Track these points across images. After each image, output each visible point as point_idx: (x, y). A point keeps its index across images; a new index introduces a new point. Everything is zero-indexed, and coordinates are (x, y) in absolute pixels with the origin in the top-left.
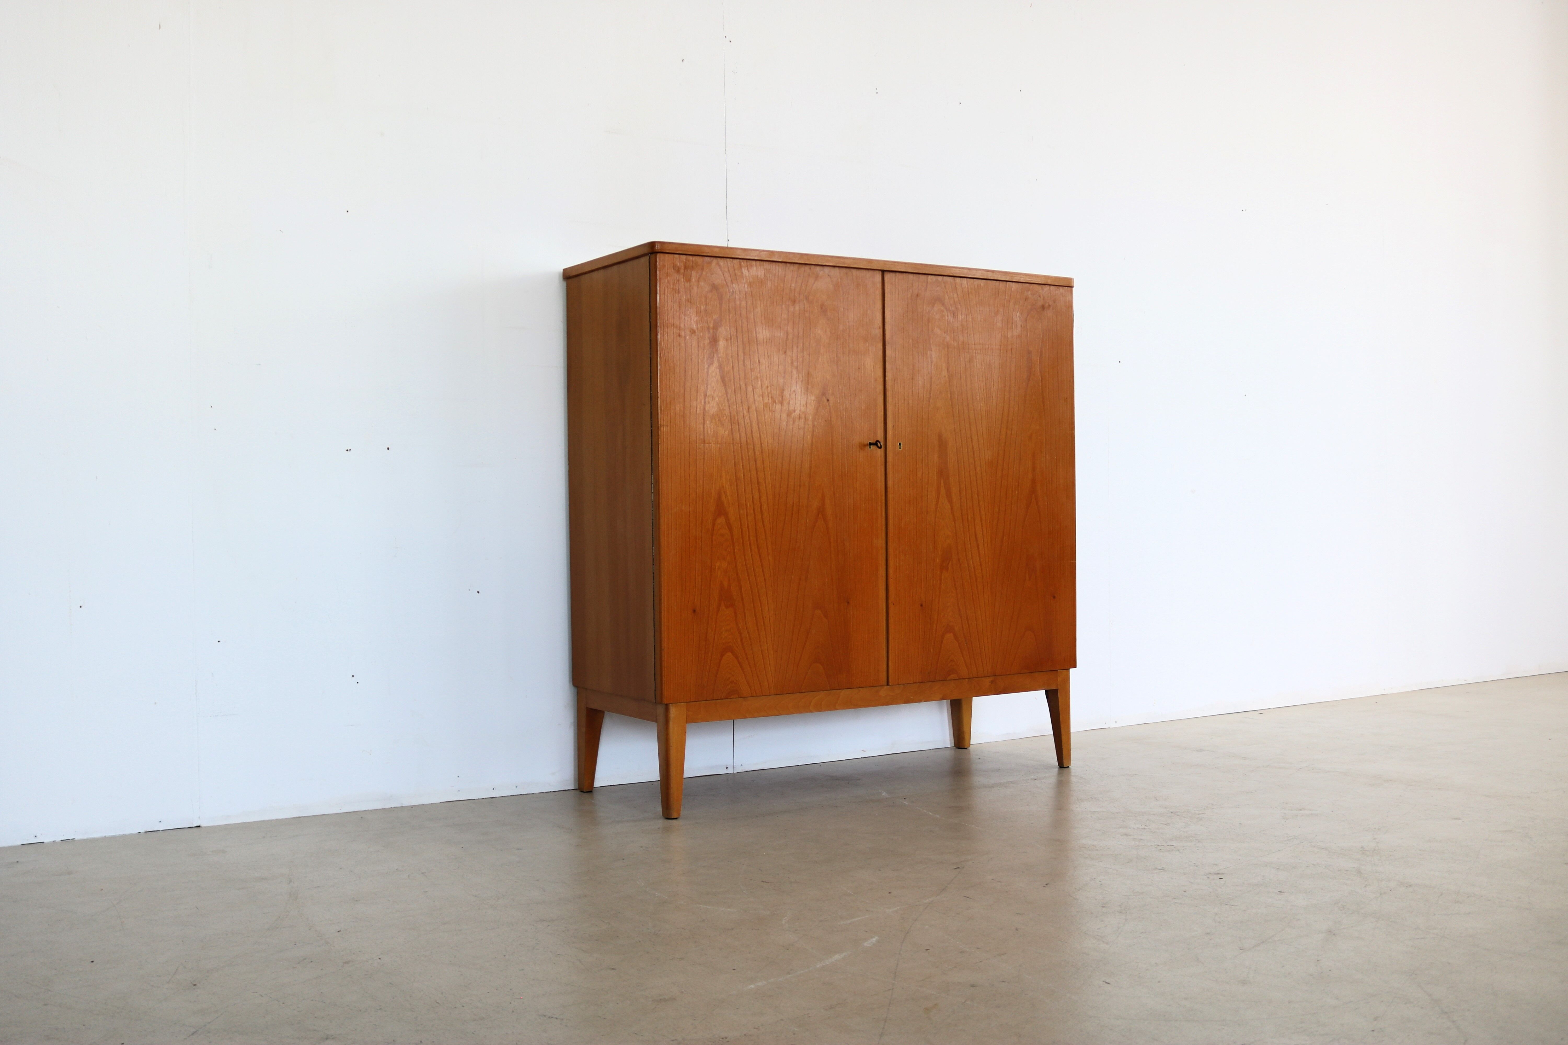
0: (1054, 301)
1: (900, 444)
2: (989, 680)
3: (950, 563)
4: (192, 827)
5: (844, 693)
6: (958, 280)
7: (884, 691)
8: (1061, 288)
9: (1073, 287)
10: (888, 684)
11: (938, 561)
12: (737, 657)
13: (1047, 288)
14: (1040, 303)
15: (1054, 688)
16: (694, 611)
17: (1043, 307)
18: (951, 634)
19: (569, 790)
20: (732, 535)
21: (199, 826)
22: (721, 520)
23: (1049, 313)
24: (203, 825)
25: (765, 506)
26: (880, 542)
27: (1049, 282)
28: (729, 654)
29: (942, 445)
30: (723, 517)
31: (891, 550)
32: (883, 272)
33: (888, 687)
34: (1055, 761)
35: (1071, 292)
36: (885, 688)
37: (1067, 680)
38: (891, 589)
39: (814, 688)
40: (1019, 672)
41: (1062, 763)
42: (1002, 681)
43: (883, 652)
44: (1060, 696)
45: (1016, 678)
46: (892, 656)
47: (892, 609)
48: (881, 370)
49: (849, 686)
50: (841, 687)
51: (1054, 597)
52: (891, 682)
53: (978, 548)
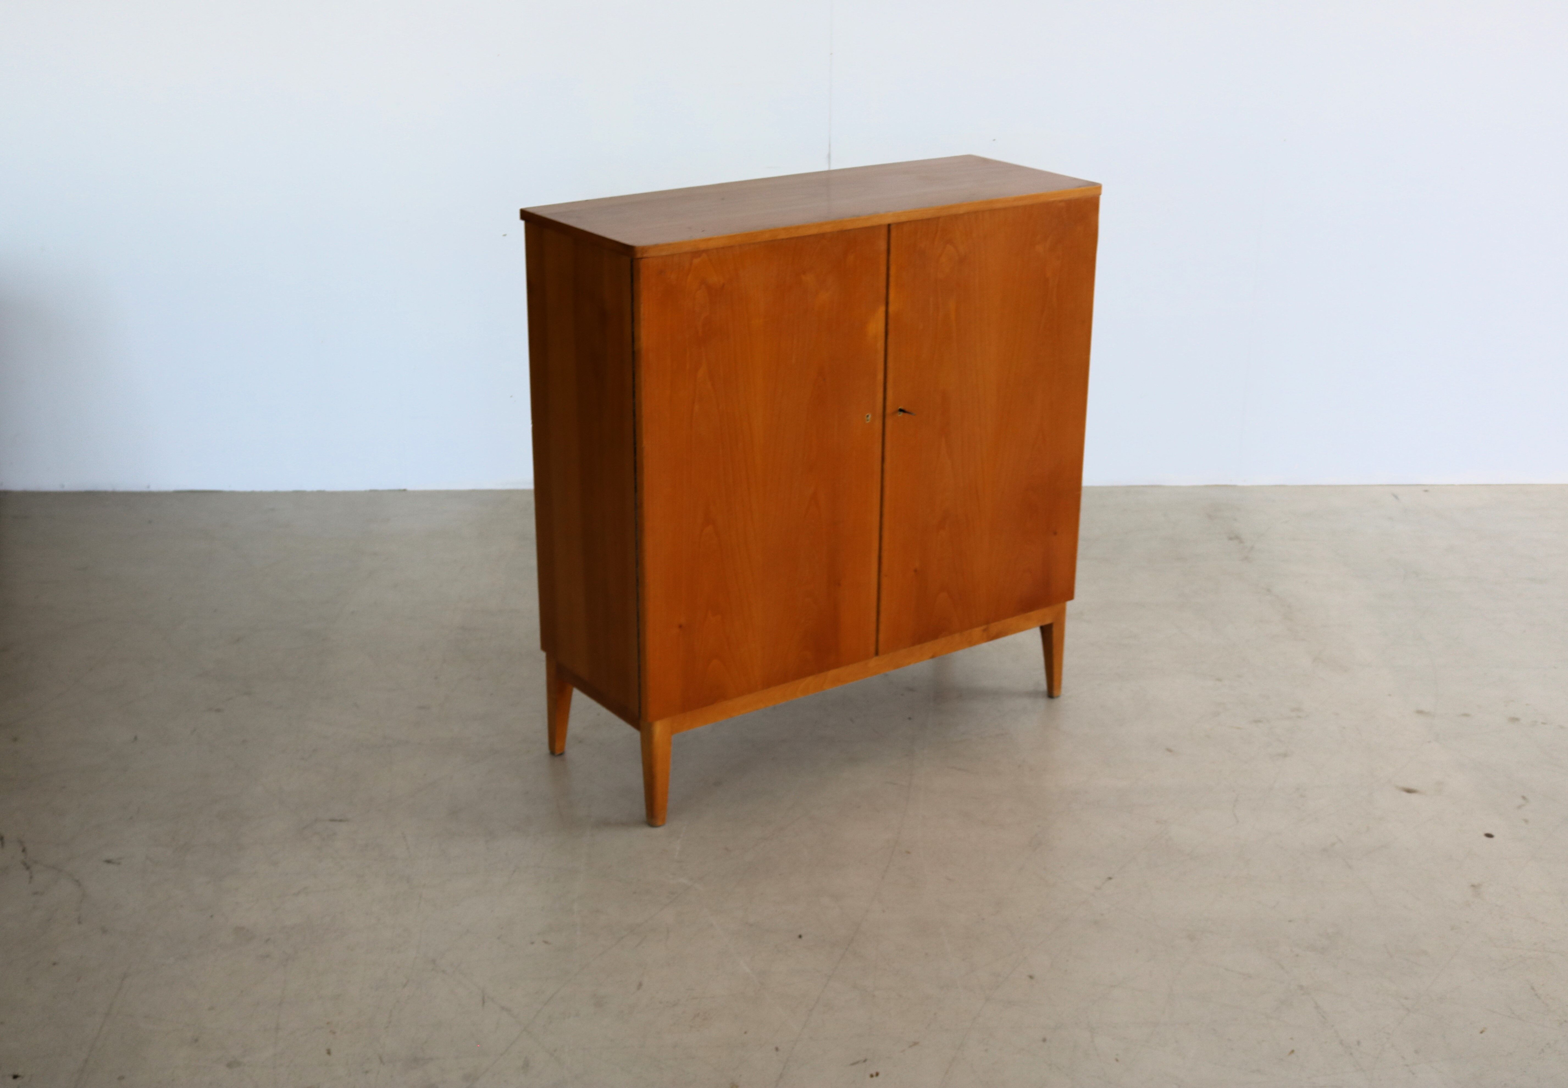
2: (981, 629)
3: (948, 522)
10: (877, 653)
11: (935, 522)
12: (723, 661)
15: (1049, 621)
16: (680, 626)
18: (946, 593)
20: (720, 541)
22: (709, 529)
26: (874, 518)
28: (715, 660)
30: (711, 526)
32: (890, 224)
33: (878, 657)
36: (876, 658)
37: (1062, 613)
38: (885, 560)
39: (801, 674)
40: (1013, 615)
41: (1052, 691)
42: (995, 627)
43: (873, 626)
44: (1055, 630)
45: (1009, 621)
46: (882, 627)
47: (885, 581)
48: (884, 334)
49: (838, 665)
50: (829, 668)
51: (1055, 533)
52: (880, 653)
53: (978, 499)
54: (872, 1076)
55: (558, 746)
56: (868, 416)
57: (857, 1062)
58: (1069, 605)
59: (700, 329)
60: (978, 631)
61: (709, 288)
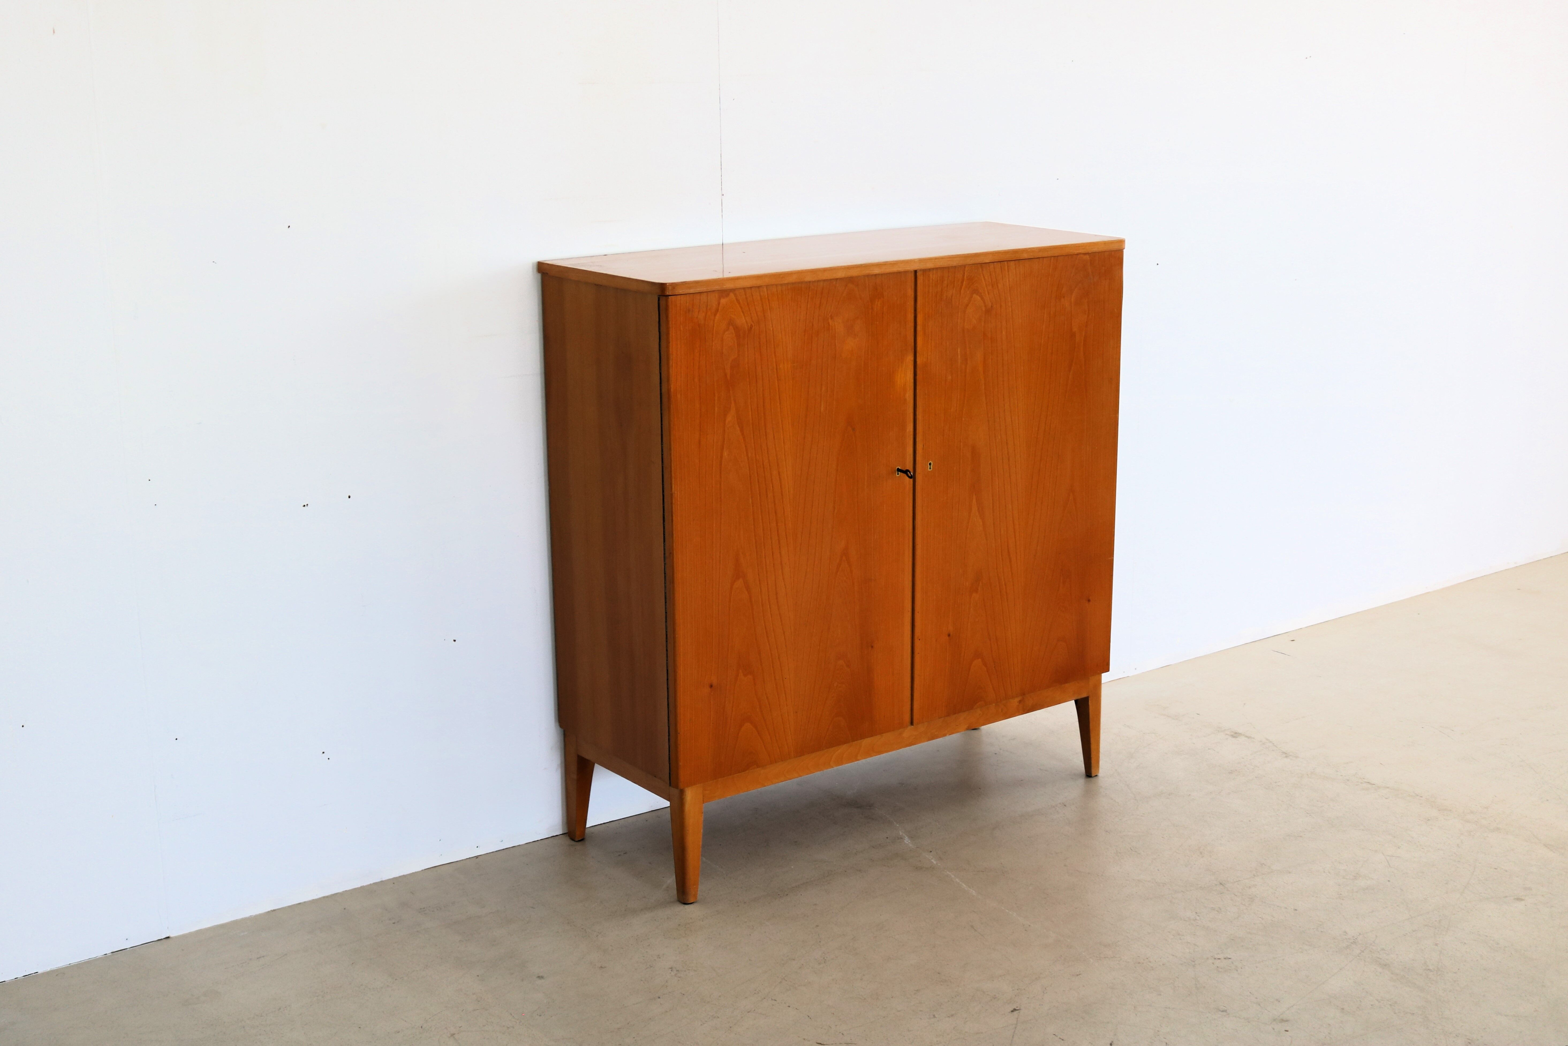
1: (930, 464)
2: (1017, 700)
3: (981, 584)
4: (161, 939)
5: (866, 742)
7: (908, 732)
8: (1111, 252)
9: (1122, 250)
10: (912, 723)
11: (968, 583)
12: (755, 726)
13: (1095, 256)
15: (1084, 695)
16: (711, 686)
18: (980, 660)
19: (557, 835)
20: (750, 597)
21: (168, 937)
22: (739, 583)
24: (171, 936)
26: (907, 575)
27: (1098, 249)
28: (748, 726)
29: (975, 455)
30: (741, 580)
31: (918, 582)
32: (916, 272)
33: (913, 727)
36: (910, 727)
37: (1098, 685)
38: (918, 624)
39: (835, 742)
40: (1048, 687)
41: (1090, 773)
42: (1031, 698)
43: (908, 691)
44: (1091, 703)
45: (1044, 693)
46: (916, 693)
47: (918, 645)
48: (912, 385)
49: (872, 733)
50: (863, 736)
51: (1089, 601)
52: (915, 721)
53: (1010, 561)
55: (578, 831)
58: (1105, 677)
59: (728, 372)
60: (1015, 702)
61: (737, 329)
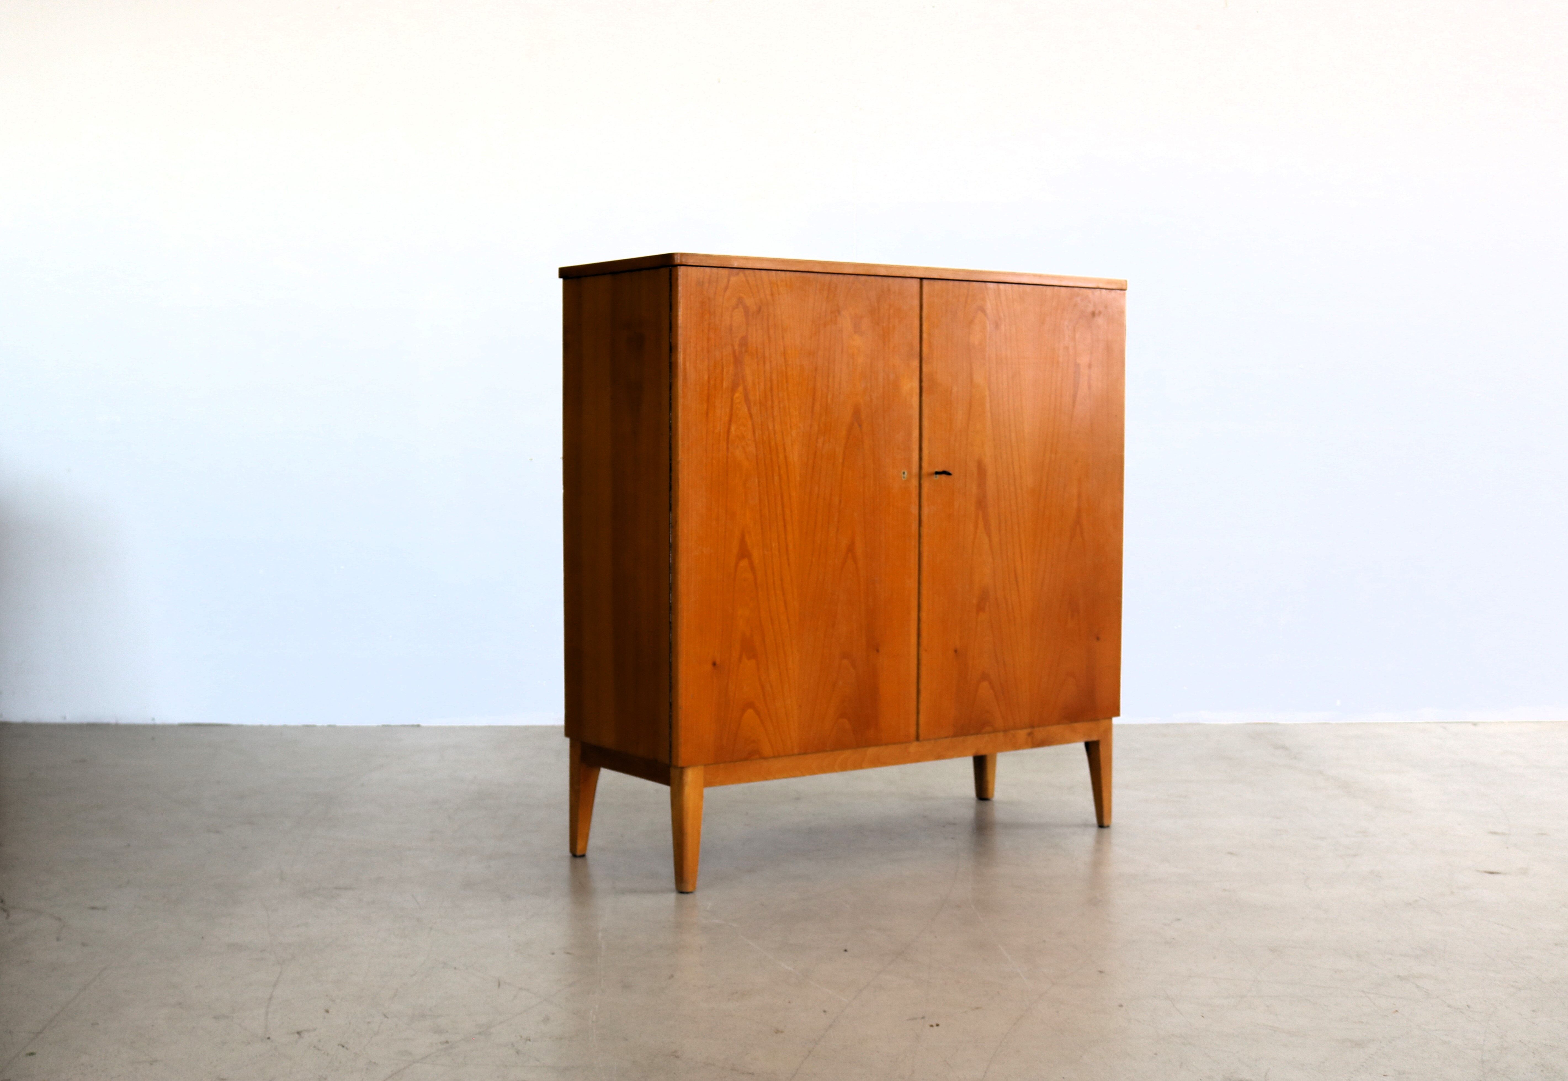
0: (1106, 307)
3: (987, 603)
5: (871, 751)
6: (1002, 286)
7: (914, 747)
8: (1113, 291)
9: (1125, 290)
10: (917, 738)
11: (975, 601)
12: (758, 713)
13: (1098, 292)
14: (1090, 309)
15: (1094, 739)
16: (714, 664)
17: (1093, 314)
18: (987, 683)
20: (755, 579)
22: (744, 563)
23: (1100, 321)
25: (791, 546)
26: (912, 584)
27: (1101, 286)
28: (750, 711)
29: (981, 471)
30: (746, 560)
31: (924, 591)
32: (921, 279)
33: (918, 742)
34: (1094, 820)
35: (1124, 295)
36: (915, 744)
37: (1109, 730)
38: (924, 634)
39: (839, 745)
40: (1058, 723)
41: (1102, 822)
42: (1040, 733)
43: (913, 704)
44: (1102, 749)
45: (1054, 729)
46: (923, 708)
47: (924, 656)
48: (917, 391)
49: (877, 743)
50: (868, 744)
51: (1098, 639)
52: (921, 737)
53: (1018, 586)
54: (932, 1026)
55: (579, 847)
56: (904, 473)
57: (916, 1019)
58: (1115, 721)
59: (737, 347)
60: (1022, 734)
61: (746, 309)
